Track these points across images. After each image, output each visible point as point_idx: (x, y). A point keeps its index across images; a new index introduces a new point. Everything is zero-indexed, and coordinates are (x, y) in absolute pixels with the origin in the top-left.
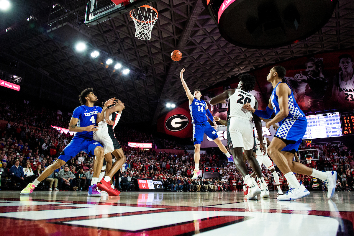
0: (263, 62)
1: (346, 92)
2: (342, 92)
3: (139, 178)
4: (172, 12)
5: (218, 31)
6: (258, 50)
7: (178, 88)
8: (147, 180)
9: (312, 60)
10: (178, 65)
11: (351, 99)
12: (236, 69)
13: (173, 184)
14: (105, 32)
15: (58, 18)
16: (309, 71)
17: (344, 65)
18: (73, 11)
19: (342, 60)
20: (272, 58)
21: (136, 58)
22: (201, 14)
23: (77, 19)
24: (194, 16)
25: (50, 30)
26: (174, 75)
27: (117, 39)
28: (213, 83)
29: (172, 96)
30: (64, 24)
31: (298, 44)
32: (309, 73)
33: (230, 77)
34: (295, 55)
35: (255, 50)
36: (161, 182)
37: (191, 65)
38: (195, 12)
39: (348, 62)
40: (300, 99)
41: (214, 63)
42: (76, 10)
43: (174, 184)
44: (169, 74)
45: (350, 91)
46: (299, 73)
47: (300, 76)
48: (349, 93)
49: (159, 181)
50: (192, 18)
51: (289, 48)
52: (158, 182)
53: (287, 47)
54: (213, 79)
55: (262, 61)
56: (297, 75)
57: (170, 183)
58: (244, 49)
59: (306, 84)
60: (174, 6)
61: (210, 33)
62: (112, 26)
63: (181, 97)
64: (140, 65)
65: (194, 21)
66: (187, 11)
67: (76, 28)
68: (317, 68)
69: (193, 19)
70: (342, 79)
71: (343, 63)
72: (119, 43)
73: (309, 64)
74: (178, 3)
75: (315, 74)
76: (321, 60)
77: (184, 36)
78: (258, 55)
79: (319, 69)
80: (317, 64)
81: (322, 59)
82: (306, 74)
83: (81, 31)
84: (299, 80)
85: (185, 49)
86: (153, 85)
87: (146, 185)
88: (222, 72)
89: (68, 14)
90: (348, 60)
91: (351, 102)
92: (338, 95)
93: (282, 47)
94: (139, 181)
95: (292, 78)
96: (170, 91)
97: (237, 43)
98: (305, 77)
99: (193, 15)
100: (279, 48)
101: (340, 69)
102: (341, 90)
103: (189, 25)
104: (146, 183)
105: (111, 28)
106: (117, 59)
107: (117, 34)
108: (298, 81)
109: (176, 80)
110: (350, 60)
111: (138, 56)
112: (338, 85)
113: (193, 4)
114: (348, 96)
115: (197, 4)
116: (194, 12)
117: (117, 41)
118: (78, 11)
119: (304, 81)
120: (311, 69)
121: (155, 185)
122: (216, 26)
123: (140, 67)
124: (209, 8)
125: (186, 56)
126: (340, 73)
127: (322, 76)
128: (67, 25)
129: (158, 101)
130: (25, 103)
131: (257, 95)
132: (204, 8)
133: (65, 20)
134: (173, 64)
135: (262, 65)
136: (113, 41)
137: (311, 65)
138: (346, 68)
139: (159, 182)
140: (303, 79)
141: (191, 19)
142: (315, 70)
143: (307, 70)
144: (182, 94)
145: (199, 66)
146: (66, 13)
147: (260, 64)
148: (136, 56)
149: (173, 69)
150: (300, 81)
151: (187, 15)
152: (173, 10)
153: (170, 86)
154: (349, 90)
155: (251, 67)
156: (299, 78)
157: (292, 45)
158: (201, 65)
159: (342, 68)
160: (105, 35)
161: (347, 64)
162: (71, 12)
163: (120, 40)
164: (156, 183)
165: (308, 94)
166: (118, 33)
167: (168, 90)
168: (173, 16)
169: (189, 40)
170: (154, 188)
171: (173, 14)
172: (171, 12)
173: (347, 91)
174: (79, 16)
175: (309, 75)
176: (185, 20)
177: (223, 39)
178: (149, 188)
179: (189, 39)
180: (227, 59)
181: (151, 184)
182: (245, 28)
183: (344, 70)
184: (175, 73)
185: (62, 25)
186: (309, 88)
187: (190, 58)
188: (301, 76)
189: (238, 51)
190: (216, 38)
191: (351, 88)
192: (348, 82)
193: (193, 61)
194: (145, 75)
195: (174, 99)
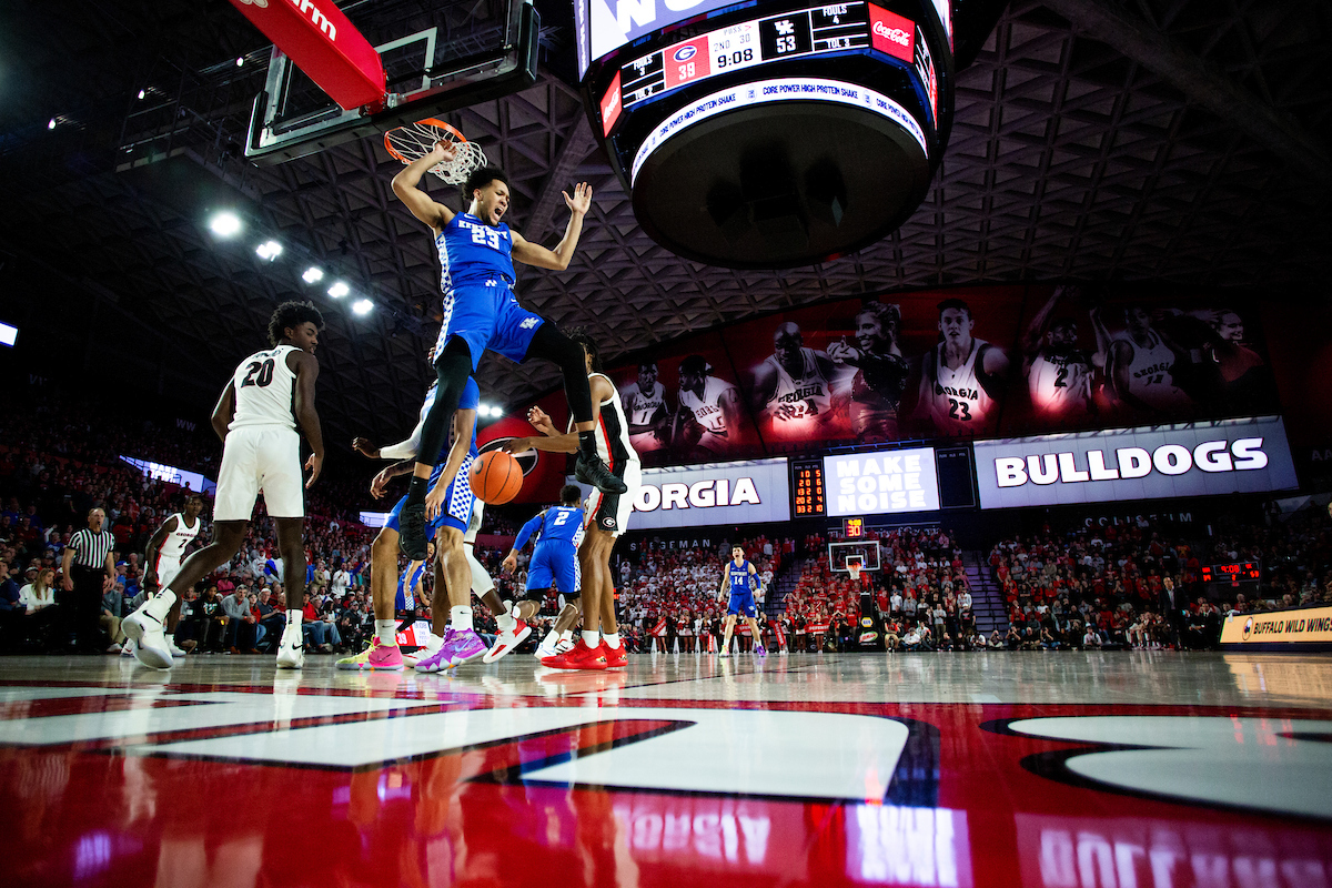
0: (750, 305)
1: (953, 397)
2: (942, 395)
4: (506, 147)
5: (629, 211)
6: (734, 271)
9: (872, 308)
11: (963, 415)
12: (676, 320)
14: (303, 187)
15: (155, 131)
16: (863, 337)
17: (951, 325)
18: (205, 115)
19: (945, 314)
20: (771, 296)
21: (393, 269)
22: (588, 161)
23: (218, 140)
24: (566, 166)
25: (127, 166)
27: (341, 210)
28: (612, 354)
29: (494, 386)
30: (174, 153)
31: (839, 264)
32: (863, 342)
33: (659, 340)
34: (830, 292)
35: (728, 271)
37: (552, 299)
38: (571, 152)
39: (959, 321)
40: (837, 409)
41: (616, 299)
42: (214, 113)
45: (962, 393)
46: (837, 339)
47: (840, 349)
48: (959, 399)
50: (561, 168)
51: (816, 272)
53: (810, 268)
54: (612, 343)
55: (744, 301)
56: (832, 345)
58: (698, 267)
59: (855, 370)
60: (511, 132)
61: (607, 216)
62: (326, 173)
64: (407, 292)
65: (565, 179)
66: (548, 148)
67: (212, 168)
68: (883, 331)
69: (562, 171)
70: (944, 363)
71: (949, 320)
72: (345, 223)
73: (865, 318)
74: (524, 124)
75: (880, 345)
76: (895, 310)
77: (537, 217)
78: (735, 285)
79: (890, 332)
80: (883, 320)
81: (897, 307)
82: (855, 343)
83: (228, 178)
84: (837, 358)
88: (636, 324)
89: (187, 122)
90: (959, 315)
91: (964, 422)
92: (933, 404)
93: (799, 270)
95: (821, 353)
96: (489, 369)
97: (680, 250)
98: (853, 353)
99: (564, 161)
100: (792, 270)
101: (941, 337)
102: (940, 390)
103: (550, 190)
105: (322, 177)
106: (335, 269)
107: (342, 200)
108: (836, 361)
110: (964, 315)
111: (400, 264)
112: (934, 377)
113: (565, 130)
114: (956, 407)
115: (575, 133)
116: (566, 152)
117: (338, 217)
118: (221, 118)
119: (850, 362)
120: (870, 332)
122: (626, 198)
123: (404, 296)
124: (609, 144)
126: (940, 345)
127: (895, 351)
128: (183, 155)
130: (32, 382)
131: (727, 393)
132: (597, 146)
133: (177, 141)
135: (743, 312)
136: (326, 214)
137: (870, 321)
138: (954, 335)
140: (847, 356)
141: (557, 170)
142: (879, 334)
143: (858, 334)
144: (521, 380)
145: (573, 305)
146: (182, 118)
147: (739, 309)
148: (396, 266)
150: (841, 361)
151: (548, 159)
152: (509, 141)
154: (961, 390)
155: (714, 318)
156: (837, 353)
157: (824, 266)
158: (579, 304)
159: (946, 334)
160: (304, 196)
161: (956, 325)
162: (199, 118)
163: (347, 214)
165: (859, 395)
166: (344, 193)
168: (506, 160)
169: (548, 229)
171: (506, 155)
172: (501, 146)
173: (955, 394)
174: (224, 134)
175: (865, 348)
176: (541, 173)
177: (643, 235)
179: (548, 226)
180: (650, 290)
182: (703, 209)
183: (949, 339)
185: (168, 155)
186: (863, 382)
188: (843, 349)
189: (681, 271)
190: (624, 230)
191: (966, 388)
192: (958, 372)
193: (557, 289)
194: (418, 320)
195: (501, 392)
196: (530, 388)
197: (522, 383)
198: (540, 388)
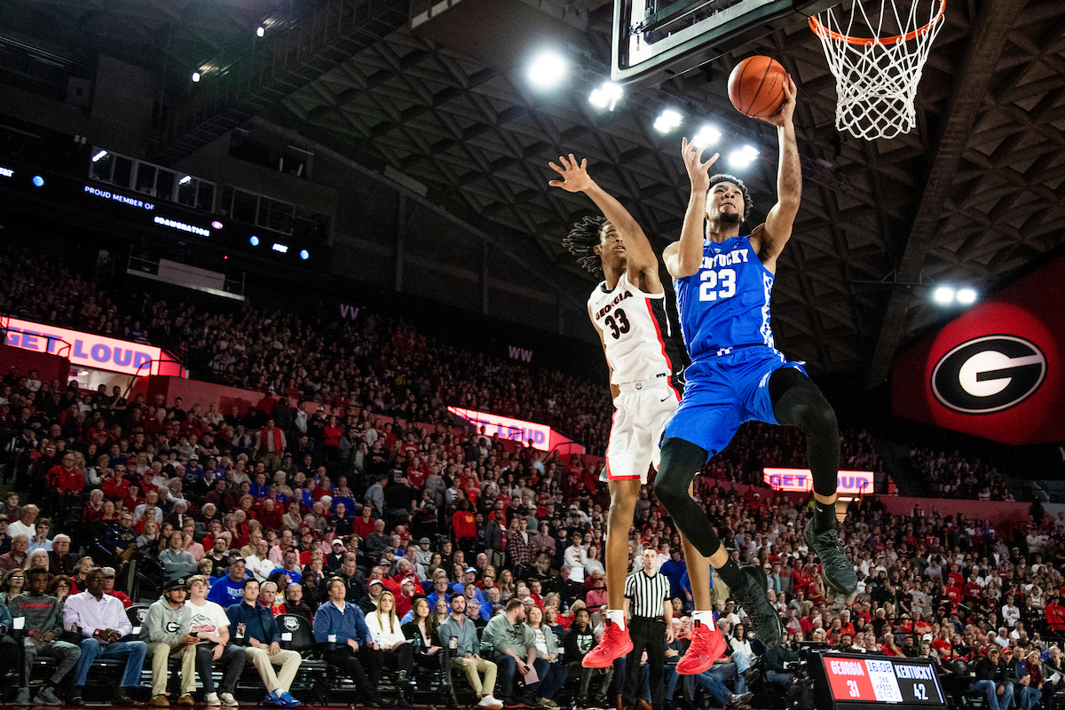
3: (831, 651)
7: (987, 210)
8: (866, 661)
10: (983, 104)
13: (993, 684)
26: (965, 155)
29: (960, 253)
36: (929, 669)
43: (1000, 680)
44: (943, 153)
49: (924, 663)
52: (918, 669)
57: (973, 674)
63: (1001, 252)
64: (806, 124)
85: (1019, 23)
86: (866, 207)
87: (864, 681)
94: (832, 662)
96: (949, 227)
104: (861, 672)
106: (700, 106)
109: (977, 173)
121: (905, 685)
125: (1023, 59)
129: (891, 278)
134: (960, 105)
139: (923, 669)
144: (1006, 237)
149: (958, 128)
153: (948, 204)
164: (908, 676)
167: (942, 222)
170: (901, 700)
178: (878, 699)
181: (885, 679)
184: (972, 143)
187: (1046, 63)
194: (828, 165)
195: (972, 261)
196: (1023, 250)
197: (1006, 244)
198: (1041, 247)
